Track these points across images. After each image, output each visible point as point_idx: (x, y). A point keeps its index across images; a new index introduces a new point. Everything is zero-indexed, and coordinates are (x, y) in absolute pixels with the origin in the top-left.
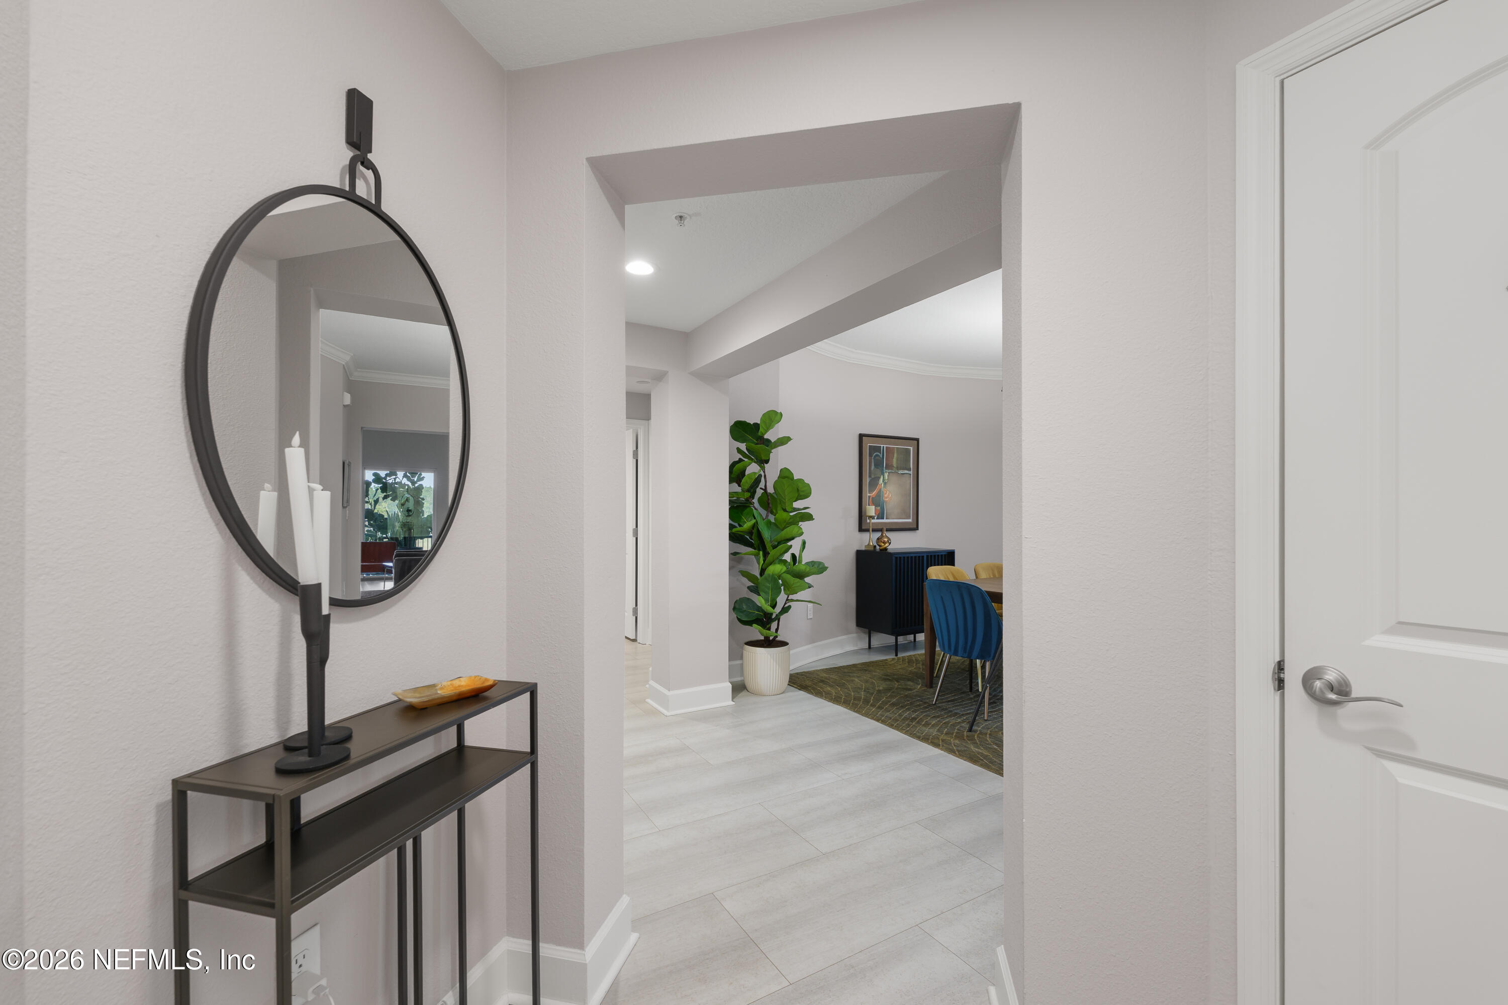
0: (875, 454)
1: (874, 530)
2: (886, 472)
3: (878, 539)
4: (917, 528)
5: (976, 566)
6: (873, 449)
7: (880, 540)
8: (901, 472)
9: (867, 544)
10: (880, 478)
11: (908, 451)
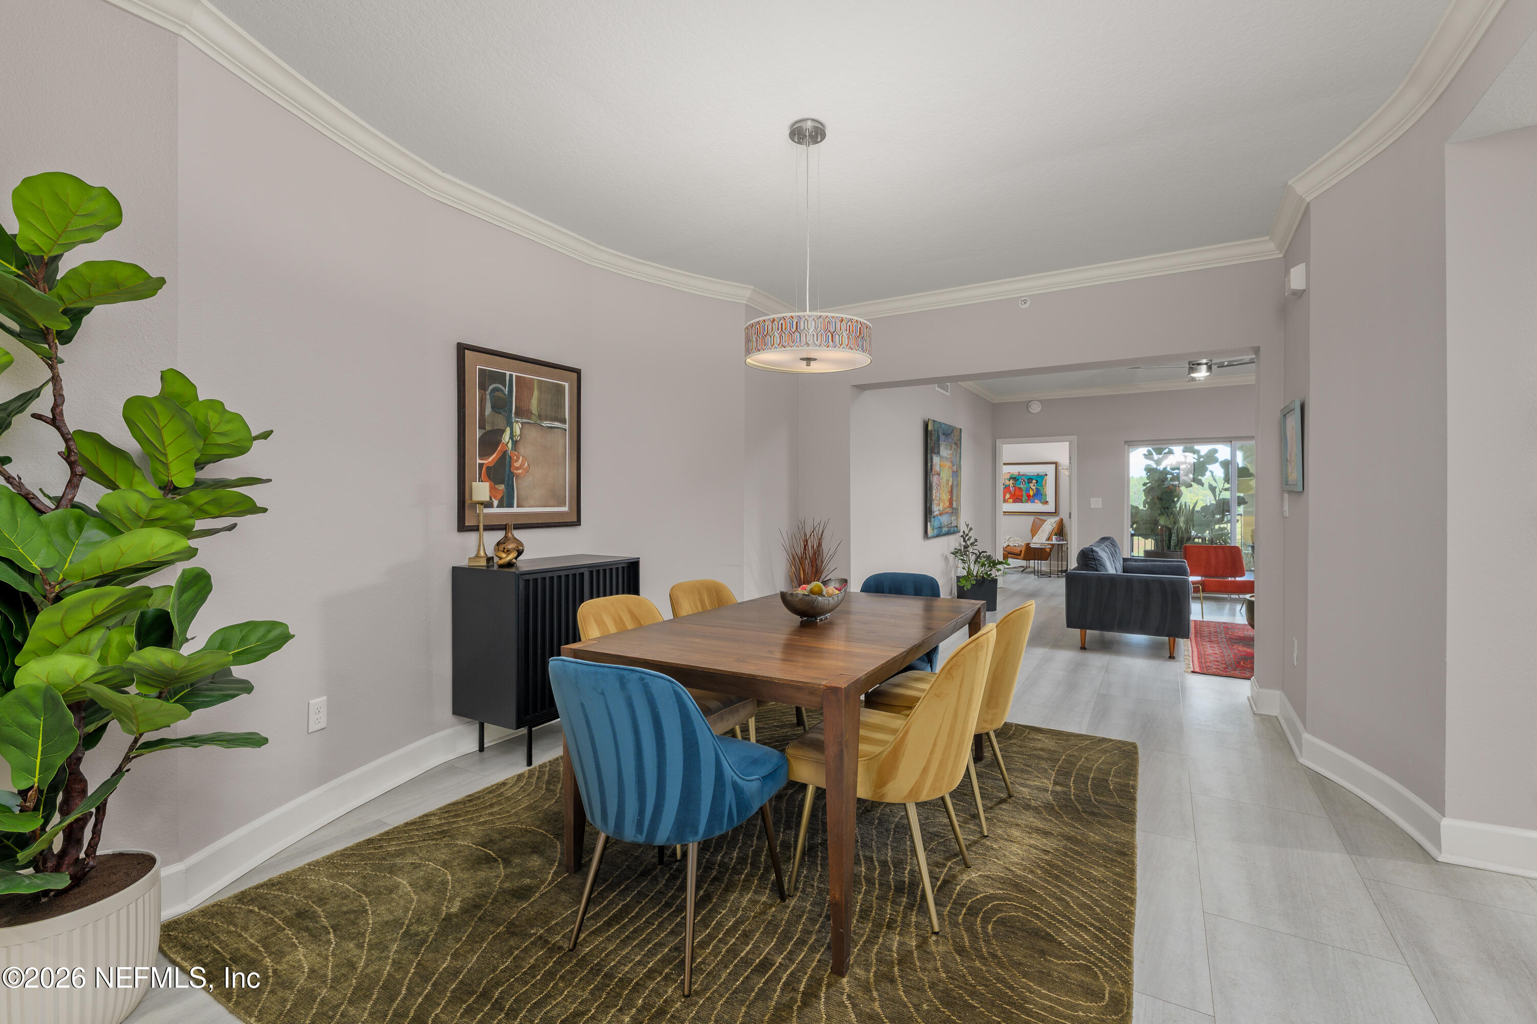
0: (491, 387)
1: (488, 528)
2: (517, 422)
3: (498, 544)
4: (578, 523)
5: (672, 589)
6: (487, 378)
7: (502, 547)
8: (546, 424)
9: (473, 555)
10: (503, 431)
11: (560, 390)
